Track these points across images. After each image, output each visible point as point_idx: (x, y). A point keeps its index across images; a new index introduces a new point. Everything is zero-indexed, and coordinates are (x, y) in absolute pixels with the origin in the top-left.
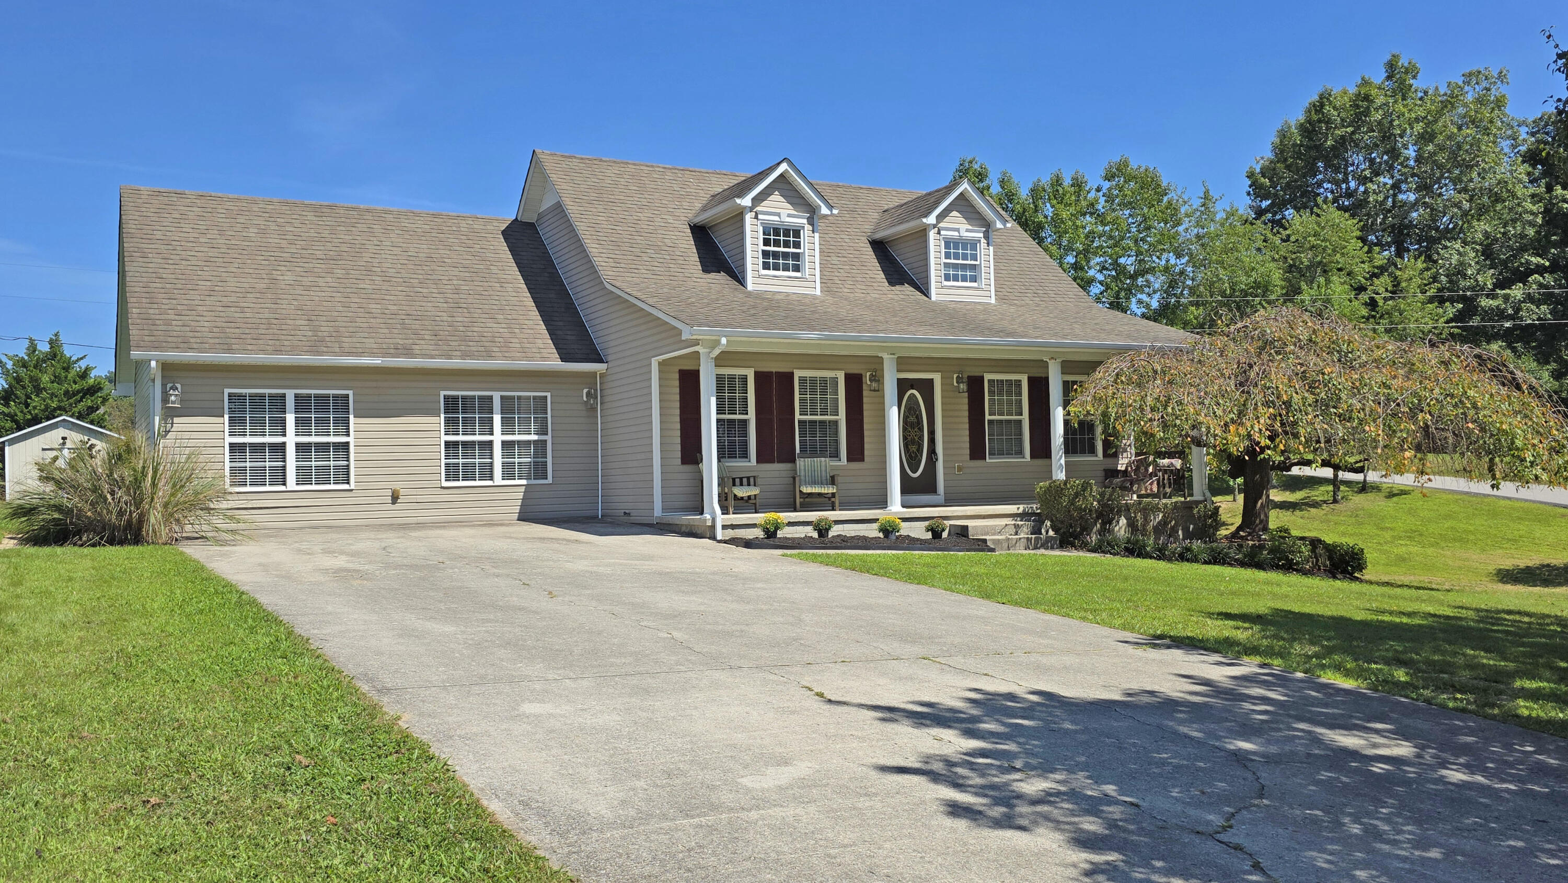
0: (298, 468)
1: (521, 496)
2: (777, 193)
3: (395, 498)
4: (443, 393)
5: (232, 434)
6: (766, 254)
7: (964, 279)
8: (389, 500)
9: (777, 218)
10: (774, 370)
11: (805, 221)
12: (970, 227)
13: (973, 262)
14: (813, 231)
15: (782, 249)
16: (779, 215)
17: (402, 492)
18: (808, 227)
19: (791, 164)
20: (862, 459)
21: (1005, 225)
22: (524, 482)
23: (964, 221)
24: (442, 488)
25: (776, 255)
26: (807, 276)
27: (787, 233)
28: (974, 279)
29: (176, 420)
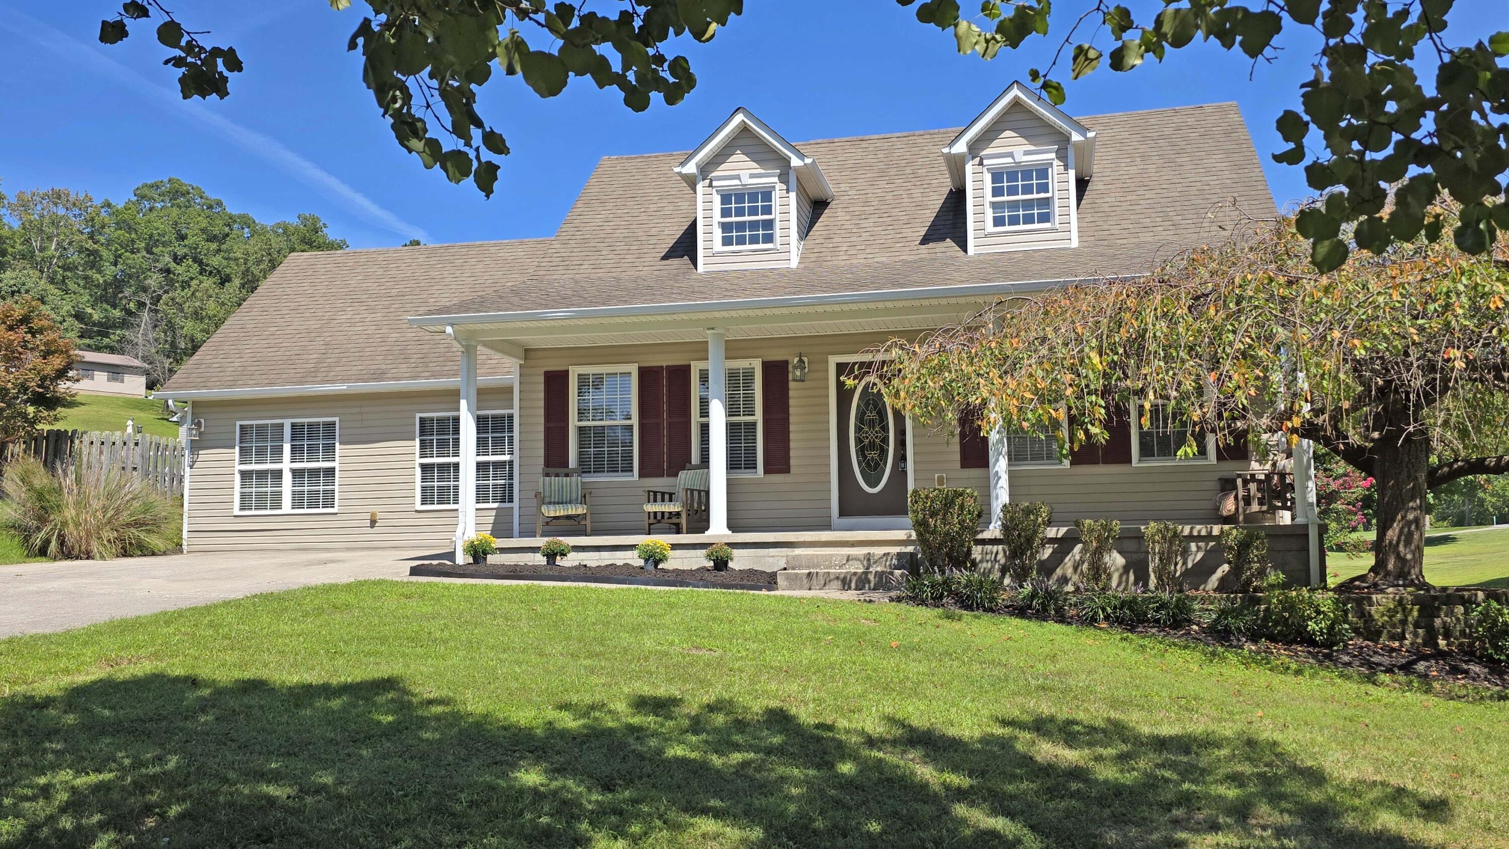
0: (294, 493)
1: (491, 520)
2: (738, 152)
3: (373, 523)
4: (418, 415)
5: (242, 463)
6: (726, 227)
7: (1029, 220)
8: (368, 523)
9: (737, 182)
10: (665, 364)
11: (776, 179)
12: (1032, 148)
13: (1042, 195)
14: (788, 191)
15: (747, 218)
16: (738, 177)
17: (378, 517)
18: (779, 186)
19: (748, 114)
20: (786, 469)
21: (1085, 136)
22: (496, 505)
23: (1022, 140)
24: (417, 511)
25: (741, 226)
26: (779, 247)
27: (753, 197)
28: (1045, 218)
29: (200, 452)
